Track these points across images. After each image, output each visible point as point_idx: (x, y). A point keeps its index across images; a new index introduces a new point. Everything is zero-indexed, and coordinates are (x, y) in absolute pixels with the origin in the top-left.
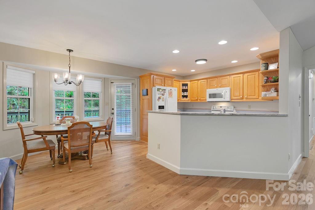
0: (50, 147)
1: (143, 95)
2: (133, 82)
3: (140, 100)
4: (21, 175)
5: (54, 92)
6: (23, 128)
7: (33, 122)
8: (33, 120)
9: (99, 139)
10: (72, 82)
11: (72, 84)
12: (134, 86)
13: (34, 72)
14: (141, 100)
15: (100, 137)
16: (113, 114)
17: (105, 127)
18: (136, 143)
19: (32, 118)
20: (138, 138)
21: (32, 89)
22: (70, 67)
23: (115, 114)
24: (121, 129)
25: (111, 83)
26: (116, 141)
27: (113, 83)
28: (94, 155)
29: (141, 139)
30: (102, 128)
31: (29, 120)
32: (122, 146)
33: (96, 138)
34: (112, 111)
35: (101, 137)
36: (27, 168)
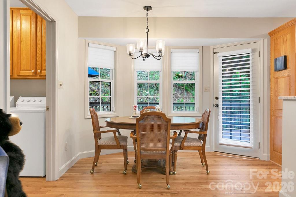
0: (120, 145)
1: (276, 70)
2: (255, 46)
3: (270, 80)
4: (91, 175)
5: (136, 74)
6: (99, 119)
7: (114, 112)
8: (114, 110)
9: (186, 144)
10: (150, 55)
11: (151, 56)
12: (257, 53)
13: (115, 49)
14: (273, 79)
15: (188, 142)
16: (217, 106)
17: (196, 125)
18: (259, 165)
19: (113, 106)
20: (265, 156)
21: (113, 70)
22: (147, 32)
23: (221, 106)
24: (231, 134)
25: (214, 53)
26: (220, 154)
27: (217, 53)
28: (178, 170)
29: (272, 157)
30: (189, 126)
31: (110, 110)
32: (230, 165)
33: (182, 143)
34: (216, 102)
35: (190, 142)
36: (100, 168)
